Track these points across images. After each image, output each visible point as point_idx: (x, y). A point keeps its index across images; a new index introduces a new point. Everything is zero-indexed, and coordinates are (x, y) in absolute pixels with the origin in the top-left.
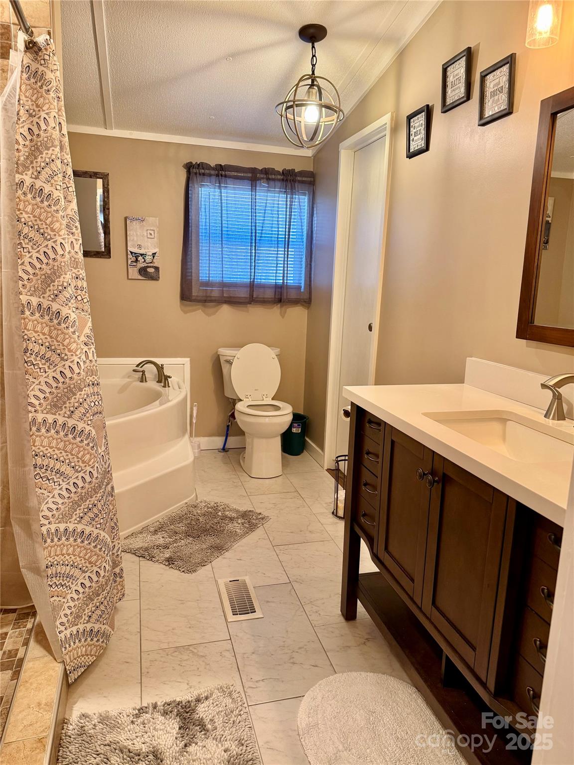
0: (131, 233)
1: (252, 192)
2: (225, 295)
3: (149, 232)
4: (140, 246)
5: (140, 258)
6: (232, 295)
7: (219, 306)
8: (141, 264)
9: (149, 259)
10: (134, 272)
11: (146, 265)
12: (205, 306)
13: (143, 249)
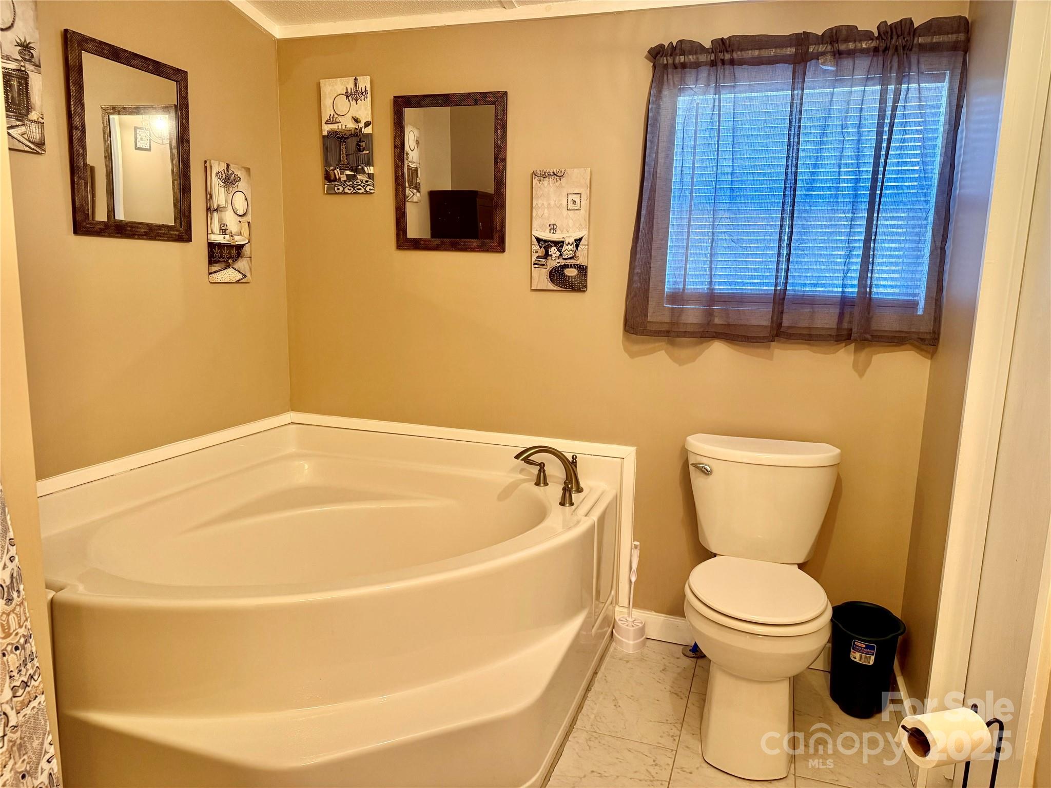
0: (540, 202)
1: (793, 89)
2: (717, 321)
3: (571, 197)
4: (553, 228)
5: (553, 251)
6: (732, 321)
7: (705, 345)
8: (553, 263)
9: (568, 250)
10: (541, 277)
11: (563, 262)
12: (672, 344)
13: (558, 231)
